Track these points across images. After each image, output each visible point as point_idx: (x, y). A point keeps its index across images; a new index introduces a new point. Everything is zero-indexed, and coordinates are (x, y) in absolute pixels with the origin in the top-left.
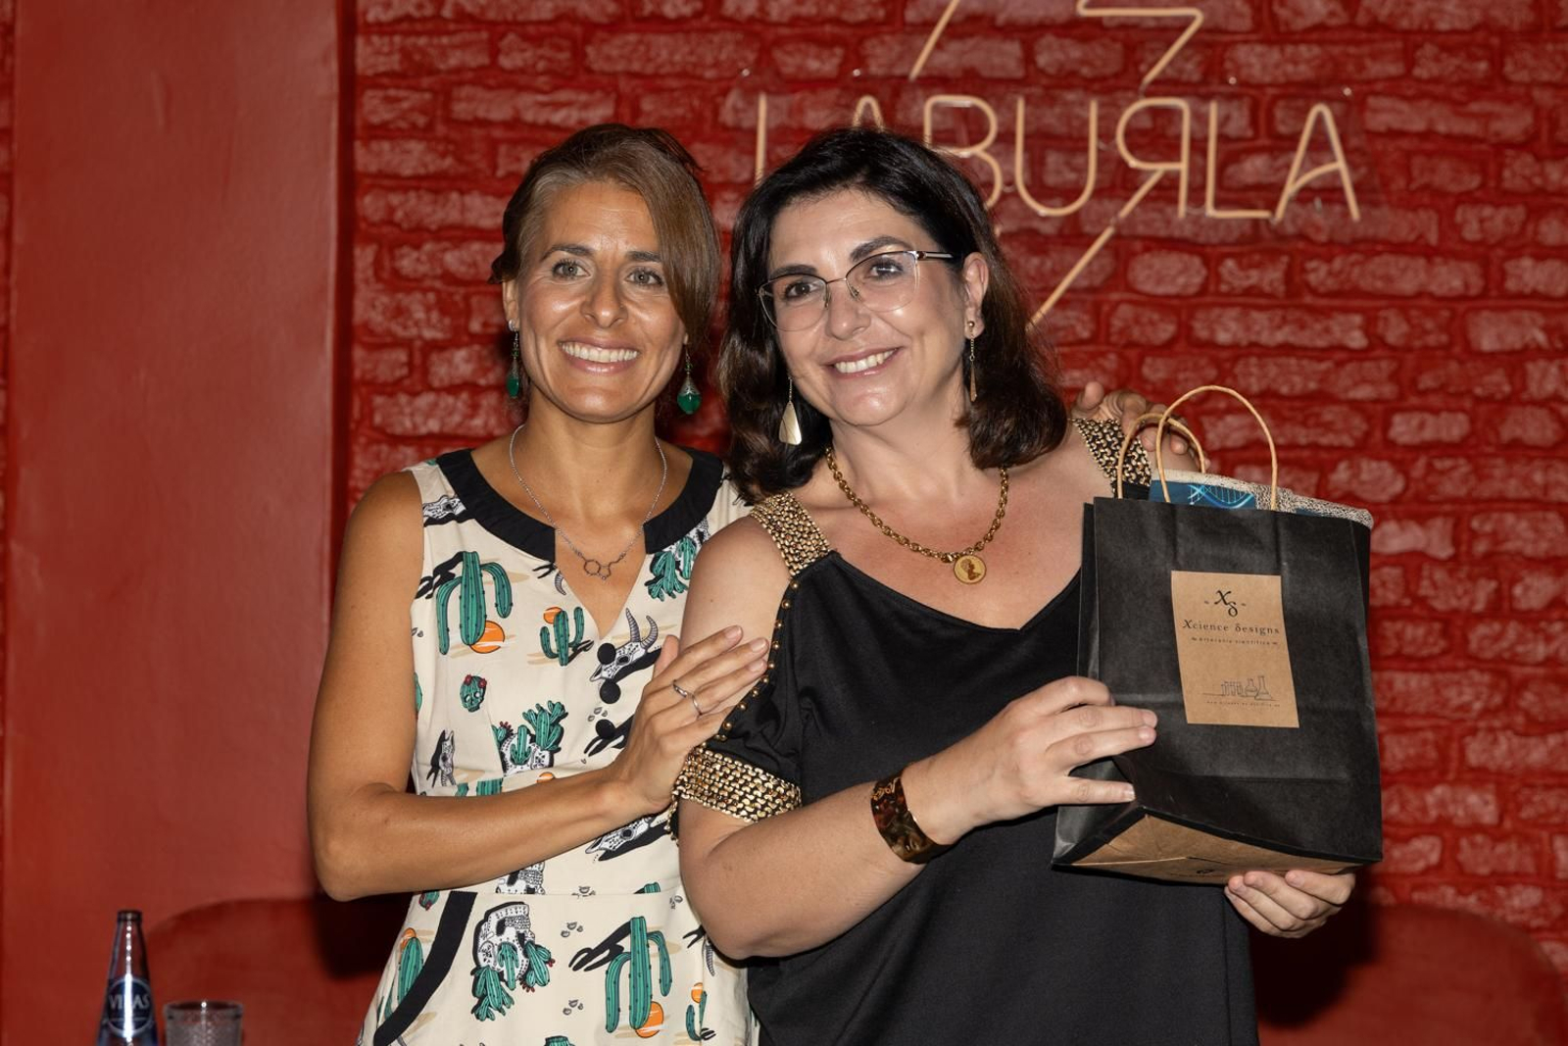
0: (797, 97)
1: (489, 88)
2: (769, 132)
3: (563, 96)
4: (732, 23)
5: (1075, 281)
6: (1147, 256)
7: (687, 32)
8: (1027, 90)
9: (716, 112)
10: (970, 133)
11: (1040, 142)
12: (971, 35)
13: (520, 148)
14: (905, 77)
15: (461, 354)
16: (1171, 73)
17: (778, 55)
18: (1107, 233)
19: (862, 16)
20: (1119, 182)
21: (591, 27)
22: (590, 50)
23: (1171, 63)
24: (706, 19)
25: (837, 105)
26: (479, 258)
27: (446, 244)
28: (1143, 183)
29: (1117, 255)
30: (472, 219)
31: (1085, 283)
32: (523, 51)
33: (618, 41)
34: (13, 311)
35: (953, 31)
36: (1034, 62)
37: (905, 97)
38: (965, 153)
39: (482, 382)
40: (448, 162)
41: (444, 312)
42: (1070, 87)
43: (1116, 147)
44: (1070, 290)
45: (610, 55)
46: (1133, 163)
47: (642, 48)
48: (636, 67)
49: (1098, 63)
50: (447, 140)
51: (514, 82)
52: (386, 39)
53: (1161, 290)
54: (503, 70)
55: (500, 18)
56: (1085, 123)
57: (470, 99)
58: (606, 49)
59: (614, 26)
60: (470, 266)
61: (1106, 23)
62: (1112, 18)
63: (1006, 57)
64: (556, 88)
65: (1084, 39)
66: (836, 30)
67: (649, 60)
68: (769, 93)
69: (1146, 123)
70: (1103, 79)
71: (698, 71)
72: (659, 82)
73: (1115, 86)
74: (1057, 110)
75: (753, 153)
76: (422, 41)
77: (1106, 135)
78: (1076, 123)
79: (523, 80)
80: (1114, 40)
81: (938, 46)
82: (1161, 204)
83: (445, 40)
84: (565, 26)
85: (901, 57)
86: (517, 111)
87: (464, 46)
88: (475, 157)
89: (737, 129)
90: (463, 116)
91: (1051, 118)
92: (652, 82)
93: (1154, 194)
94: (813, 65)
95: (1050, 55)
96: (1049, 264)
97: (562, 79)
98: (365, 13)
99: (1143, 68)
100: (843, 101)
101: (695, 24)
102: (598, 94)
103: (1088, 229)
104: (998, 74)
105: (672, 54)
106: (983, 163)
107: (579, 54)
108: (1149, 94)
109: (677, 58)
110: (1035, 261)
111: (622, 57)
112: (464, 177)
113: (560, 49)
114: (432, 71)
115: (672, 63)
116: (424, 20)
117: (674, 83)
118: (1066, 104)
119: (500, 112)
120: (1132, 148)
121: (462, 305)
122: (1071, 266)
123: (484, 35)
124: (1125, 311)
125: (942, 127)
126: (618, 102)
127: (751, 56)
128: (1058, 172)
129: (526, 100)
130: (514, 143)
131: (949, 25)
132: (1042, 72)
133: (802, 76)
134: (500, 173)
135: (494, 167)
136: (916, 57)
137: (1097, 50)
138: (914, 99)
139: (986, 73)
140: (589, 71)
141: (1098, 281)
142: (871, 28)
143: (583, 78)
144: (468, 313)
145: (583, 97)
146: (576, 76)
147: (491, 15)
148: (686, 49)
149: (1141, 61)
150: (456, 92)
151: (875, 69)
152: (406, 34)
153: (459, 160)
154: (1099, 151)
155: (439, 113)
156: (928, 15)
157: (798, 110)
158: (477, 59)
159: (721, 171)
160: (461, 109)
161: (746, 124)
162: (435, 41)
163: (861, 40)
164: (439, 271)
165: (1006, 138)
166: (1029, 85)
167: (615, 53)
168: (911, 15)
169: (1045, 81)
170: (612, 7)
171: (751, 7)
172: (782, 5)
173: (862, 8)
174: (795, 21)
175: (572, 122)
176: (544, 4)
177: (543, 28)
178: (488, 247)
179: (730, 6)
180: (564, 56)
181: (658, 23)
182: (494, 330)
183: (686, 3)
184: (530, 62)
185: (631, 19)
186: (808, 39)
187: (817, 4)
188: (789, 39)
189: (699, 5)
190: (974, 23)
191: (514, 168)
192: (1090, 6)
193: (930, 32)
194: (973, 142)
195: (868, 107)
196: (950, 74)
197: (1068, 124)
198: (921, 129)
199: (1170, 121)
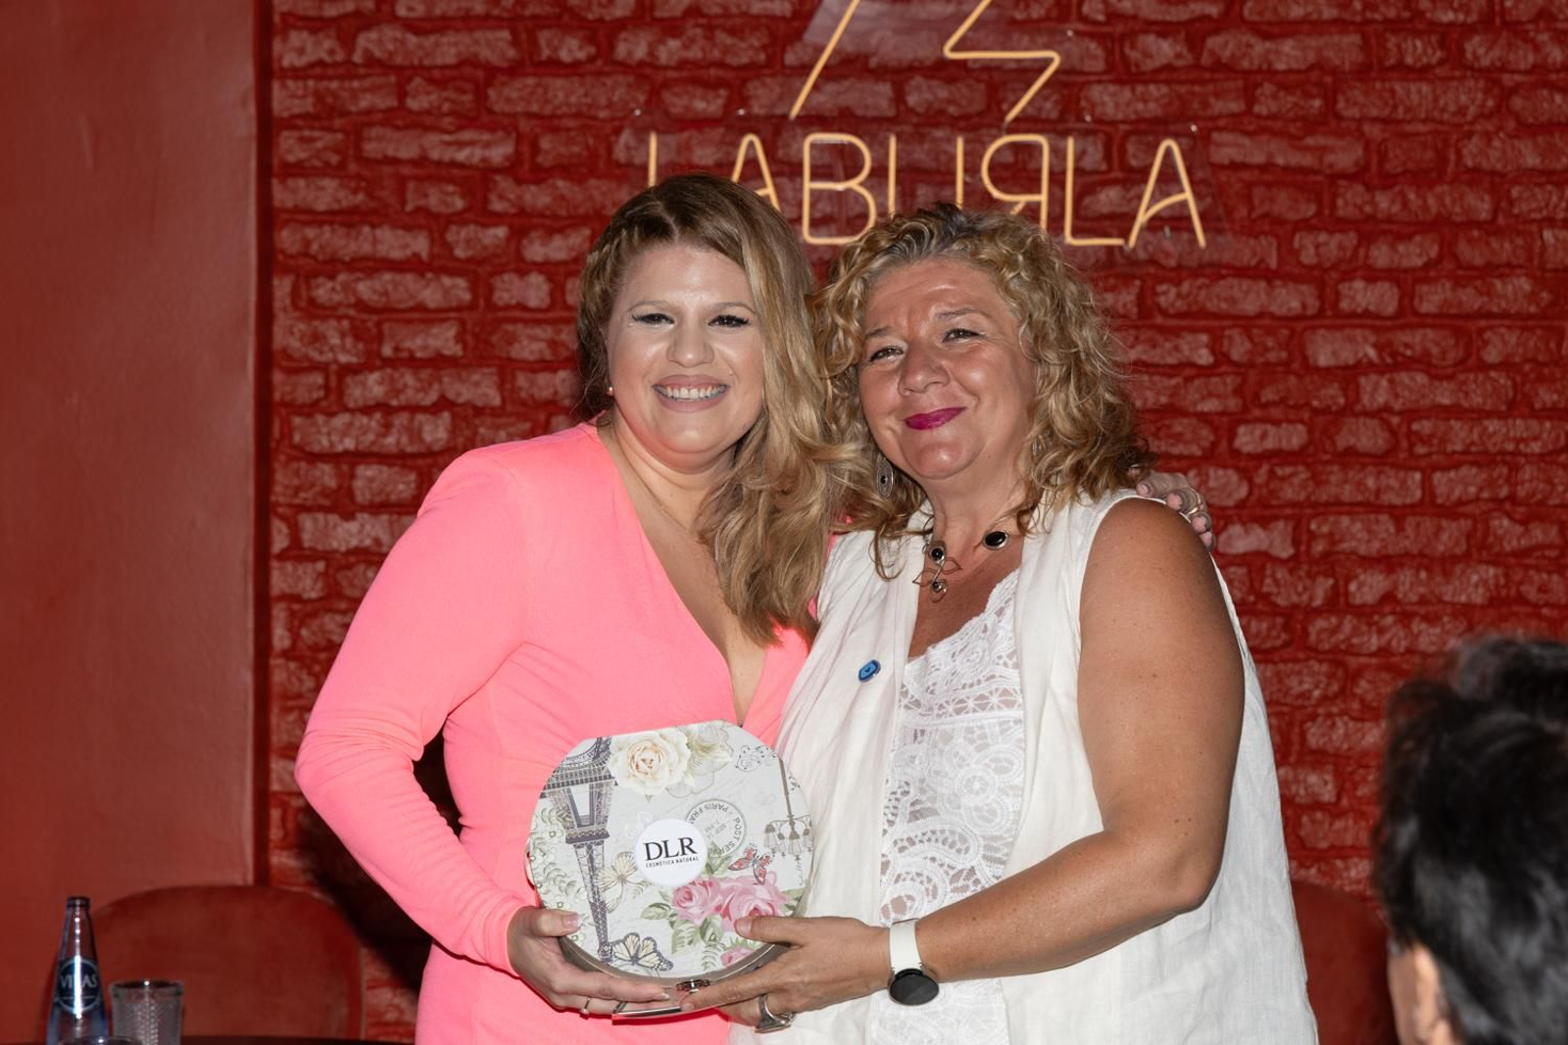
0: (685, 135)
1: (398, 128)
2: (659, 166)
3: (467, 135)
4: (624, 67)
7: (582, 76)
8: (899, 128)
9: (610, 150)
10: (845, 168)
11: (911, 176)
12: (845, 77)
13: (427, 185)
14: (785, 117)
15: (374, 377)
16: (1031, 111)
17: (667, 96)
19: (744, 60)
21: (491, 71)
22: (492, 93)
23: (1031, 103)
24: (599, 63)
25: (722, 143)
26: (390, 287)
27: (358, 275)
30: (383, 251)
32: (428, 93)
33: (518, 84)
35: (828, 74)
36: (905, 102)
37: (785, 135)
38: (840, 187)
39: (394, 403)
40: (360, 198)
41: (357, 338)
42: (937, 125)
43: (981, 180)
45: (509, 96)
46: (997, 194)
47: (540, 91)
48: (535, 108)
49: (964, 102)
50: (358, 177)
51: (420, 123)
52: (300, 84)
54: (410, 112)
55: (407, 63)
56: (953, 158)
57: (379, 139)
58: (507, 91)
59: (514, 70)
60: (382, 294)
61: (970, 65)
62: (975, 61)
64: (460, 128)
65: (951, 80)
66: (721, 73)
67: (547, 101)
68: (659, 132)
69: (1008, 157)
70: (966, 117)
71: (593, 112)
72: (556, 122)
73: (979, 124)
74: (926, 146)
76: (334, 85)
77: (972, 169)
78: (943, 158)
79: (428, 120)
80: (979, 81)
81: (816, 87)
83: (355, 84)
84: (467, 70)
85: (781, 98)
86: (422, 147)
87: (373, 89)
88: (385, 193)
89: (629, 165)
90: (373, 155)
91: (921, 154)
92: (550, 123)
94: (700, 105)
95: (919, 95)
97: (466, 120)
98: (280, 59)
99: (1005, 106)
100: (728, 139)
101: (590, 67)
102: (500, 134)
104: (871, 113)
105: (567, 96)
106: (857, 196)
107: (480, 95)
108: (1011, 131)
109: (573, 99)
111: (521, 99)
112: (374, 212)
113: (463, 92)
114: (344, 113)
115: (568, 105)
116: (335, 65)
117: (571, 123)
118: (935, 140)
119: (408, 151)
120: (996, 181)
121: (374, 331)
123: (393, 79)
125: (820, 163)
126: (518, 141)
127: (642, 98)
129: (432, 140)
130: (421, 180)
131: (826, 67)
132: (912, 111)
133: (690, 116)
134: (409, 207)
135: (403, 202)
136: (796, 97)
137: (962, 91)
138: (794, 137)
139: (859, 112)
140: (491, 112)
142: (752, 71)
143: (485, 119)
144: (380, 339)
145: (486, 137)
146: (478, 117)
147: (399, 60)
148: (581, 91)
149: (1004, 100)
150: (366, 133)
151: (758, 109)
152: (319, 78)
153: (371, 196)
154: (966, 184)
155: (351, 152)
156: (806, 59)
157: (687, 147)
158: (385, 101)
160: (371, 148)
161: (638, 161)
162: (347, 84)
163: (744, 82)
164: (352, 300)
166: (900, 123)
167: (515, 95)
168: (790, 58)
169: (914, 120)
170: (511, 53)
171: (640, 52)
172: (670, 50)
173: (746, 51)
174: (682, 64)
175: (476, 160)
176: (447, 49)
177: (447, 72)
178: (398, 277)
179: (621, 50)
180: (467, 98)
181: (555, 67)
182: (405, 355)
183: (581, 48)
184: (435, 104)
185: (530, 64)
186: (695, 81)
187: (703, 49)
188: (676, 81)
189: (592, 50)
190: (849, 65)
191: (422, 202)
192: (955, 48)
193: (808, 75)
194: (849, 176)
195: (751, 145)
196: (827, 114)
197: (937, 159)
198: (800, 165)
199: (1031, 156)
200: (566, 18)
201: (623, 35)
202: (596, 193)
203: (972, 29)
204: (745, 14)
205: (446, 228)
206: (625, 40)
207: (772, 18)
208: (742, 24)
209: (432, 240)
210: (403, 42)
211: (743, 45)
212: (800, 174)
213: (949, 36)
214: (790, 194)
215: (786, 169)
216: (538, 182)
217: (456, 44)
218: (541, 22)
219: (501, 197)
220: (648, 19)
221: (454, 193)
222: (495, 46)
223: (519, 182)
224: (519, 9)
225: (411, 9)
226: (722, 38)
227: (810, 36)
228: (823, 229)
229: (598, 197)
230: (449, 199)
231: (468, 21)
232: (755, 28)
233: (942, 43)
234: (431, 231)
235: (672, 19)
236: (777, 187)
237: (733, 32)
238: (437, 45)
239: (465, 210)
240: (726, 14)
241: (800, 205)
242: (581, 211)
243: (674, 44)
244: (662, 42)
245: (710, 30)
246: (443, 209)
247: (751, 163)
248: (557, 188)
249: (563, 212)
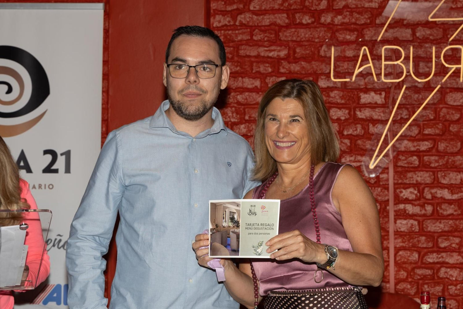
0: (343, 47)
1: (251, 46)
2: (335, 57)
3: (273, 48)
4: (323, 25)
5: (429, 101)
6: (451, 94)
7: (310, 28)
8: (413, 44)
9: (319, 52)
10: (396, 57)
11: (417, 59)
12: (396, 27)
13: (260, 64)
14: (376, 40)
15: (242, 126)
16: (457, 37)
17: (337, 34)
18: (439, 86)
19: (363, 22)
20: (442, 71)
21: (281, 27)
22: (280, 34)
23: (457, 35)
24: (315, 24)
25: (356, 49)
26: (248, 97)
27: (238, 93)
28: (449, 71)
29: (441, 94)
30: (245, 85)
31: (432, 102)
32: (260, 35)
33: (289, 31)
34: (109, 115)
35: (390, 26)
36: (416, 35)
37: (376, 46)
39: (249, 134)
40: (238, 68)
41: (237, 114)
42: (426, 43)
43: (441, 60)
44: (427, 104)
45: (286, 35)
46: (447, 65)
47: (296, 33)
48: (294, 39)
49: (435, 35)
50: (238, 62)
51: (258, 44)
52: (219, 32)
53: (455, 104)
54: (254, 40)
55: (253, 25)
56: (432, 53)
57: (245, 49)
58: (285, 33)
59: (287, 27)
60: (245, 99)
61: (437, 23)
62: (439, 21)
63: (406, 33)
64: (271, 46)
65: (430, 28)
66: (355, 26)
67: (298, 36)
68: (334, 46)
69: (450, 53)
70: (437, 40)
71: (313, 40)
72: (301, 43)
73: (441, 42)
74: (423, 50)
75: (330, 64)
76: (230, 32)
77: (438, 57)
78: (428, 53)
79: (260, 43)
80: (440, 28)
81: (386, 31)
82: (455, 78)
83: (237, 32)
84: (273, 27)
85: (375, 34)
86: (259, 53)
87: (243, 33)
88: (246, 67)
89: (325, 57)
90: (242, 54)
91: (421, 53)
92: (299, 43)
93: (452, 74)
94: (348, 37)
95: (420, 33)
96: (421, 96)
97: (272, 43)
98: (213, 24)
99: (449, 36)
100: (357, 48)
101: (312, 25)
102: (283, 47)
103: (433, 85)
104: (404, 39)
105: (305, 35)
106: (400, 66)
107: (277, 35)
108: (451, 44)
109: (307, 36)
110: (417, 96)
111: (290, 36)
112: (242, 73)
113: (272, 34)
114: (233, 41)
115: (305, 38)
116: (230, 26)
117: (306, 44)
118: (426, 47)
119: (254, 53)
120: (445, 61)
121: (243, 111)
122: (428, 97)
123: (249, 30)
124: (444, 110)
125: (387, 55)
126: (289, 50)
127: (329, 35)
128: (423, 68)
129: (261, 49)
130: (258, 62)
131: (389, 24)
132: (418, 38)
133: (345, 40)
134: (254, 71)
135: (252, 70)
136: (380, 34)
137: (435, 31)
138: (379, 47)
139: (400, 39)
140: (280, 40)
141: (436, 101)
142: (366, 26)
143: (278, 42)
144: (245, 114)
145: (279, 48)
146: (276, 42)
147: (251, 24)
148: (310, 33)
149: (449, 34)
150: (240, 48)
151: (367, 38)
152: (225, 30)
153: (241, 68)
154: (436, 62)
155: (235, 54)
156: (383, 21)
157: (344, 51)
158: (246, 37)
159: (320, 70)
160: (242, 52)
161: (328, 55)
162: (234, 32)
163: (363, 29)
164: (236, 101)
165: (407, 58)
166: (414, 42)
167: (288, 35)
168: (378, 21)
169: (419, 41)
170: (287, 21)
171: (329, 20)
172: (339, 19)
173: (363, 20)
174: (342, 24)
175: (275, 56)
176: (266, 20)
177: (266, 28)
178: (250, 94)
179: (323, 20)
180: (273, 36)
181: (301, 25)
182: (253, 119)
183: (309, 19)
184: (262, 38)
185: (293, 24)
186: (346, 29)
187: (349, 19)
188: (341, 29)
189: (313, 20)
190: (398, 23)
191: (258, 70)
192: (432, 18)
193: (384, 27)
194: (397, 60)
195: (365, 50)
196: (390, 39)
197: (426, 54)
198: (381, 56)
199: (457, 52)
200: (305, 9)
201: (323, 15)
202: (314, 66)
203: (437, 11)
204: (363, 7)
205: (266, 78)
206: (324, 16)
207: (372, 8)
208: (361, 11)
209: (261, 82)
210: (252, 18)
211: (362, 17)
212: (381, 59)
213: (430, 14)
214: (378, 66)
215: (376, 57)
216: (295, 63)
217: (269, 19)
218: (296, 11)
219: (284, 68)
220: (331, 9)
221: (268, 66)
222: (282, 19)
223: (289, 63)
224: (289, 6)
225: (255, 7)
226: (356, 15)
227: (384, 14)
228: (389, 77)
229: (315, 67)
230: (267, 68)
231: (273, 11)
232: (366, 12)
233: (428, 16)
234: (261, 79)
235: (340, 9)
236: (373, 63)
237: (359, 13)
238: (263, 19)
239: (272, 72)
240: (357, 7)
241: (381, 69)
242: (309, 72)
243: (340, 17)
244: (336, 16)
245: (351, 13)
246: (264, 72)
247: (365, 55)
248: (302, 65)
249: (303, 72)
